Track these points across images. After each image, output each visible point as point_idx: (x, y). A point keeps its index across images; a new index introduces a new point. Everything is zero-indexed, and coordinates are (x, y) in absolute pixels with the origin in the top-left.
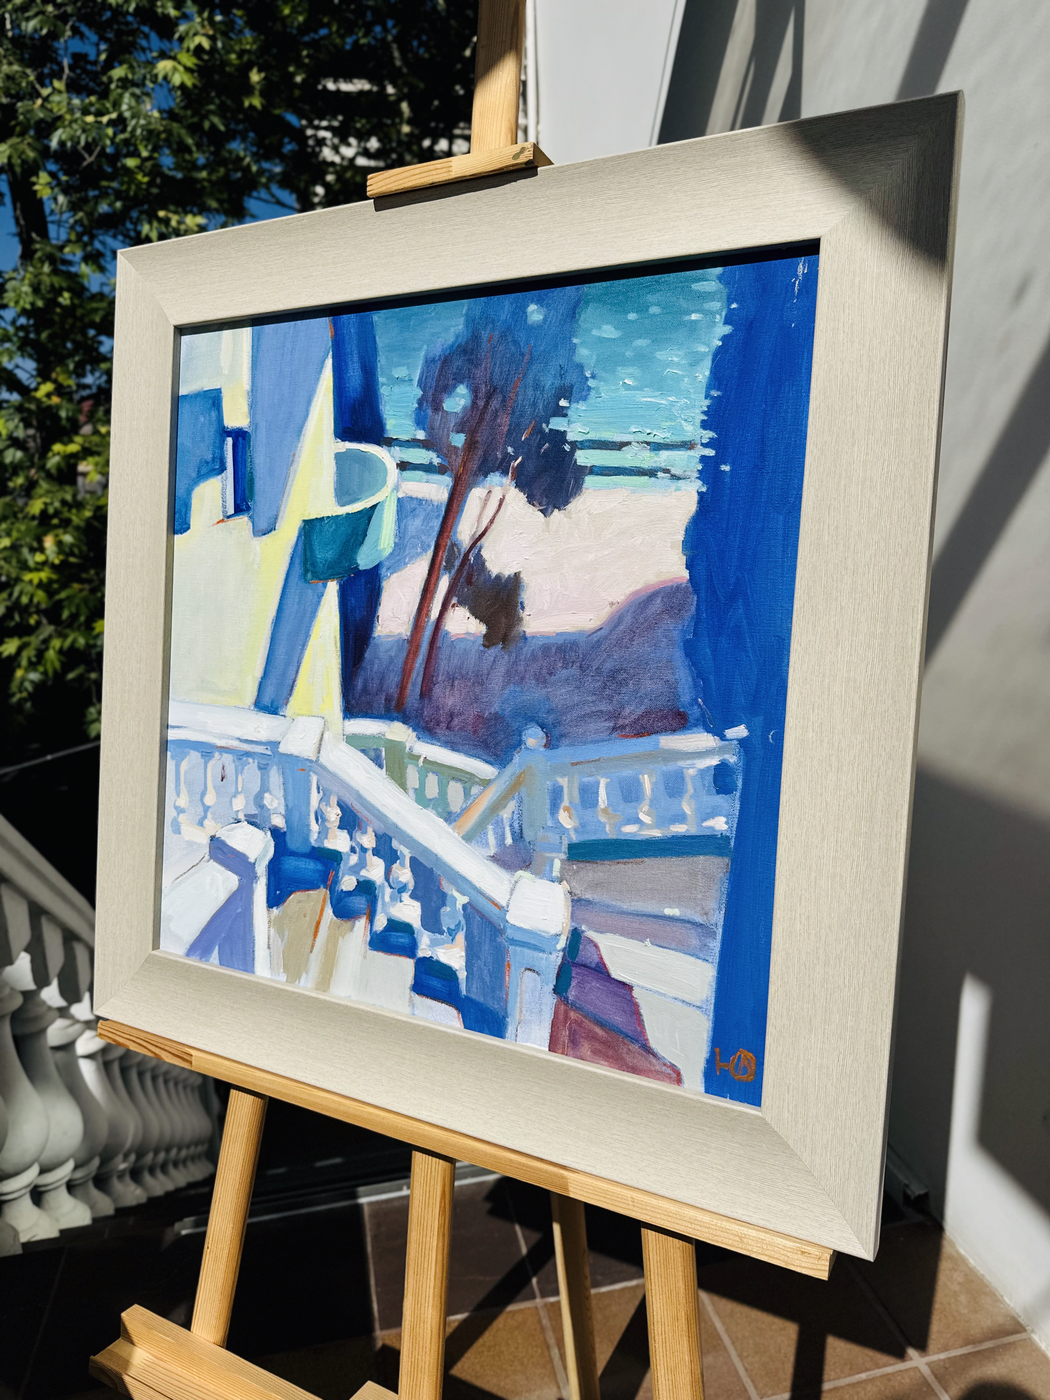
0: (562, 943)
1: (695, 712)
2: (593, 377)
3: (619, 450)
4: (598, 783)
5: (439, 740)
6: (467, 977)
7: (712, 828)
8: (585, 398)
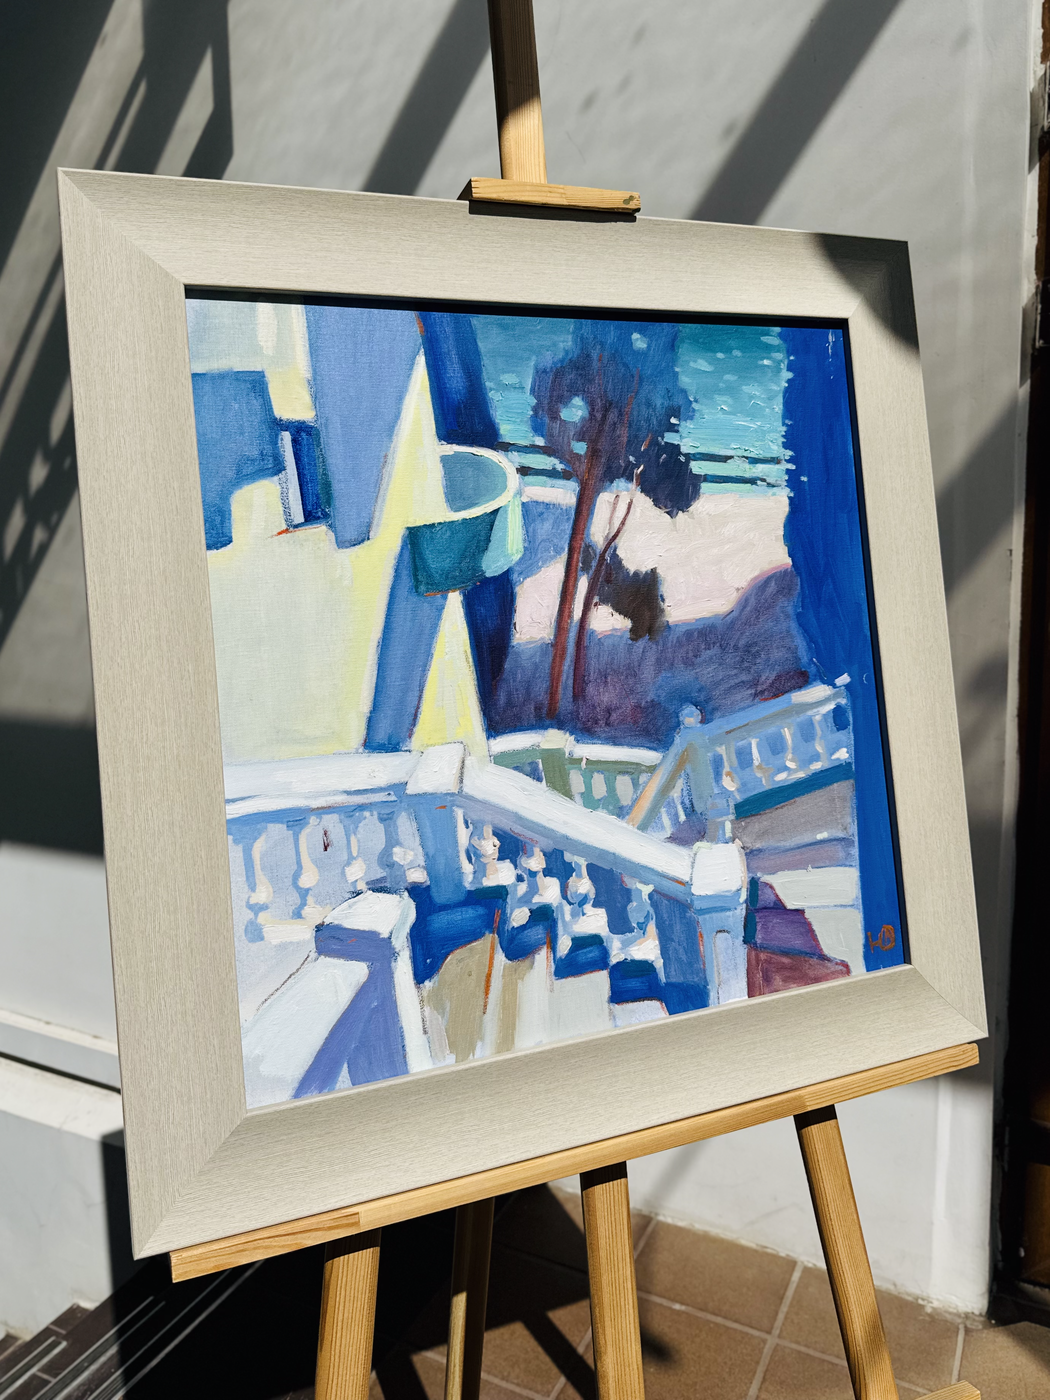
0: (744, 896)
1: (813, 670)
2: (696, 401)
3: (725, 462)
4: (750, 744)
5: (599, 738)
6: (664, 964)
7: (838, 759)
8: (691, 418)
